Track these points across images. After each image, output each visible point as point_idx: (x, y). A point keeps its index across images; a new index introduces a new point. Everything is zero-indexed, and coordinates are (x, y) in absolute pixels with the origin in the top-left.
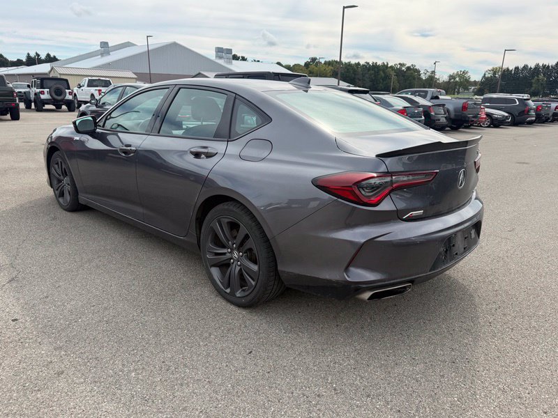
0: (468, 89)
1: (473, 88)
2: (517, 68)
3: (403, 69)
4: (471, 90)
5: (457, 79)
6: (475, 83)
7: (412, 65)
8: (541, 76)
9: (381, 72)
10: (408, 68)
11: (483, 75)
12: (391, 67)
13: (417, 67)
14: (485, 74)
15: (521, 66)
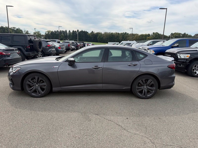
0: (41, 38)
1: (43, 37)
2: (55, 31)
3: (15, 29)
4: (42, 38)
5: (37, 34)
6: (43, 36)
7: (19, 28)
8: (62, 34)
9: (6, 30)
10: (17, 29)
11: (45, 33)
12: (10, 28)
13: (21, 29)
14: (46, 33)
15: (56, 31)
